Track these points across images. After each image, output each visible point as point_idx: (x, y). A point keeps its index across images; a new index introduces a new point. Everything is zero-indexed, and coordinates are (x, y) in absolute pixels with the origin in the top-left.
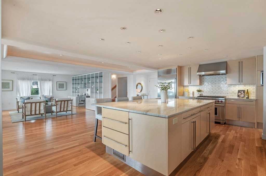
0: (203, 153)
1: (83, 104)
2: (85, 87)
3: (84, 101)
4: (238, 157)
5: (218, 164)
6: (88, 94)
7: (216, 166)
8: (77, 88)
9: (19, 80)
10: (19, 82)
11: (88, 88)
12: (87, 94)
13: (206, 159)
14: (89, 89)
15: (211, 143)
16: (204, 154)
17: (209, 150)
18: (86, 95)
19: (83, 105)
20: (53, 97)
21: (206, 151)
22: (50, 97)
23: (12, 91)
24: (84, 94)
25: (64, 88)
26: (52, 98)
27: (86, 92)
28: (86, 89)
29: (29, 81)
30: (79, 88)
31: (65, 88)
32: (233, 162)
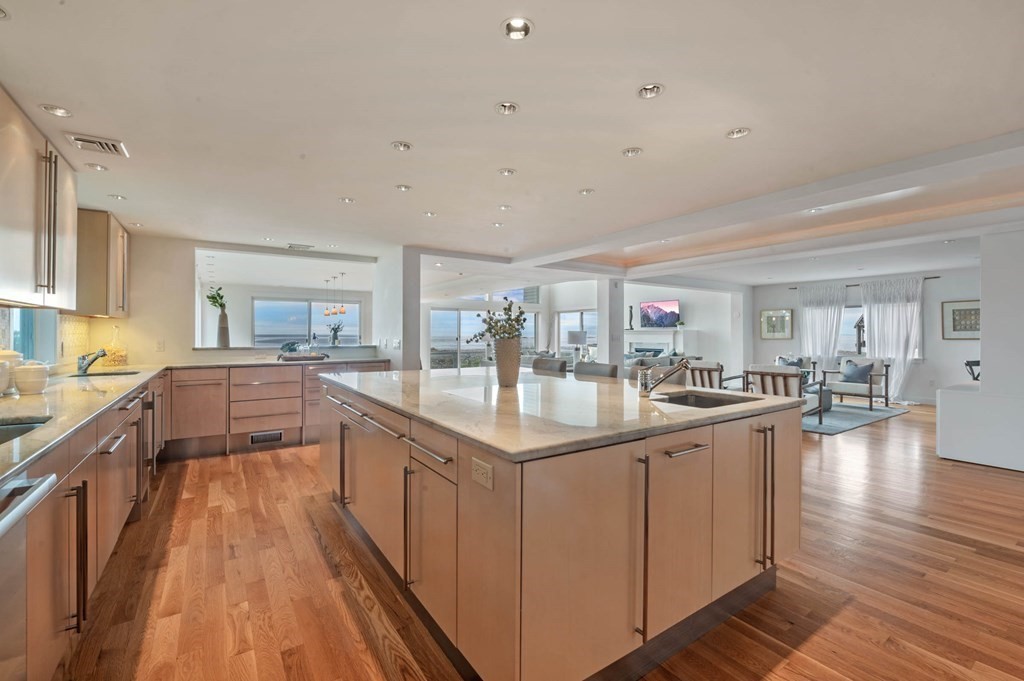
0: (363, 582)
4: (252, 653)
5: (295, 578)
7: (297, 571)
9: (807, 306)
13: (336, 571)
15: (409, 657)
16: (360, 581)
17: (370, 611)
21: (368, 597)
22: (867, 364)
26: (877, 367)
32: (262, 617)
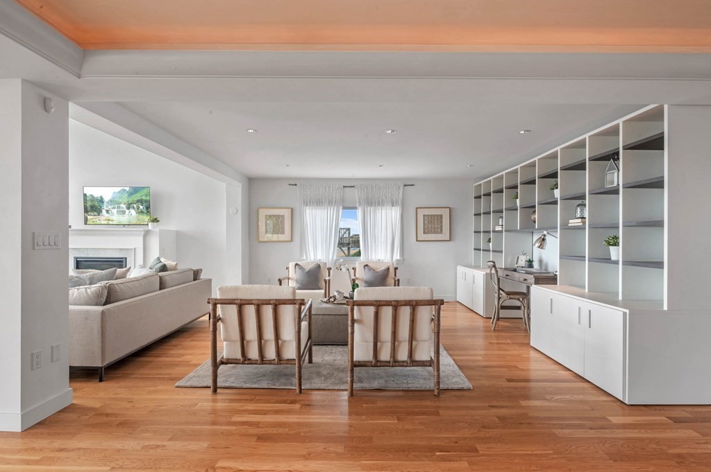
1: (519, 308)
2: (528, 227)
3: (526, 295)
6: (545, 259)
8: (494, 231)
9: (307, 205)
10: (308, 211)
11: (546, 229)
12: (541, 261)
14: (548, 238)
18: (536, 265)
19: (518, 313)
20: (396, 269)
22: (384, 268)
23: (292, 241)
24: (522, 261)
25: (441, 232)
26: (392, 271)
27: (537, 253)
28: (536, 237)
29: (332, 208)
30: (501, 232)
31: (446, 235)
